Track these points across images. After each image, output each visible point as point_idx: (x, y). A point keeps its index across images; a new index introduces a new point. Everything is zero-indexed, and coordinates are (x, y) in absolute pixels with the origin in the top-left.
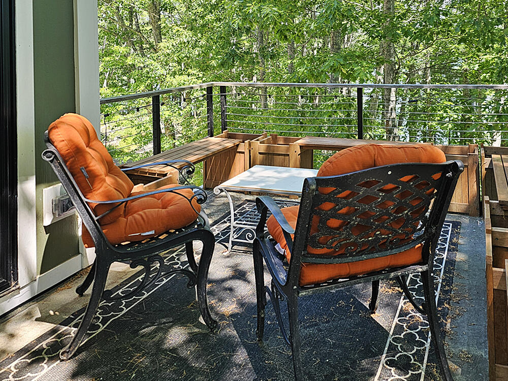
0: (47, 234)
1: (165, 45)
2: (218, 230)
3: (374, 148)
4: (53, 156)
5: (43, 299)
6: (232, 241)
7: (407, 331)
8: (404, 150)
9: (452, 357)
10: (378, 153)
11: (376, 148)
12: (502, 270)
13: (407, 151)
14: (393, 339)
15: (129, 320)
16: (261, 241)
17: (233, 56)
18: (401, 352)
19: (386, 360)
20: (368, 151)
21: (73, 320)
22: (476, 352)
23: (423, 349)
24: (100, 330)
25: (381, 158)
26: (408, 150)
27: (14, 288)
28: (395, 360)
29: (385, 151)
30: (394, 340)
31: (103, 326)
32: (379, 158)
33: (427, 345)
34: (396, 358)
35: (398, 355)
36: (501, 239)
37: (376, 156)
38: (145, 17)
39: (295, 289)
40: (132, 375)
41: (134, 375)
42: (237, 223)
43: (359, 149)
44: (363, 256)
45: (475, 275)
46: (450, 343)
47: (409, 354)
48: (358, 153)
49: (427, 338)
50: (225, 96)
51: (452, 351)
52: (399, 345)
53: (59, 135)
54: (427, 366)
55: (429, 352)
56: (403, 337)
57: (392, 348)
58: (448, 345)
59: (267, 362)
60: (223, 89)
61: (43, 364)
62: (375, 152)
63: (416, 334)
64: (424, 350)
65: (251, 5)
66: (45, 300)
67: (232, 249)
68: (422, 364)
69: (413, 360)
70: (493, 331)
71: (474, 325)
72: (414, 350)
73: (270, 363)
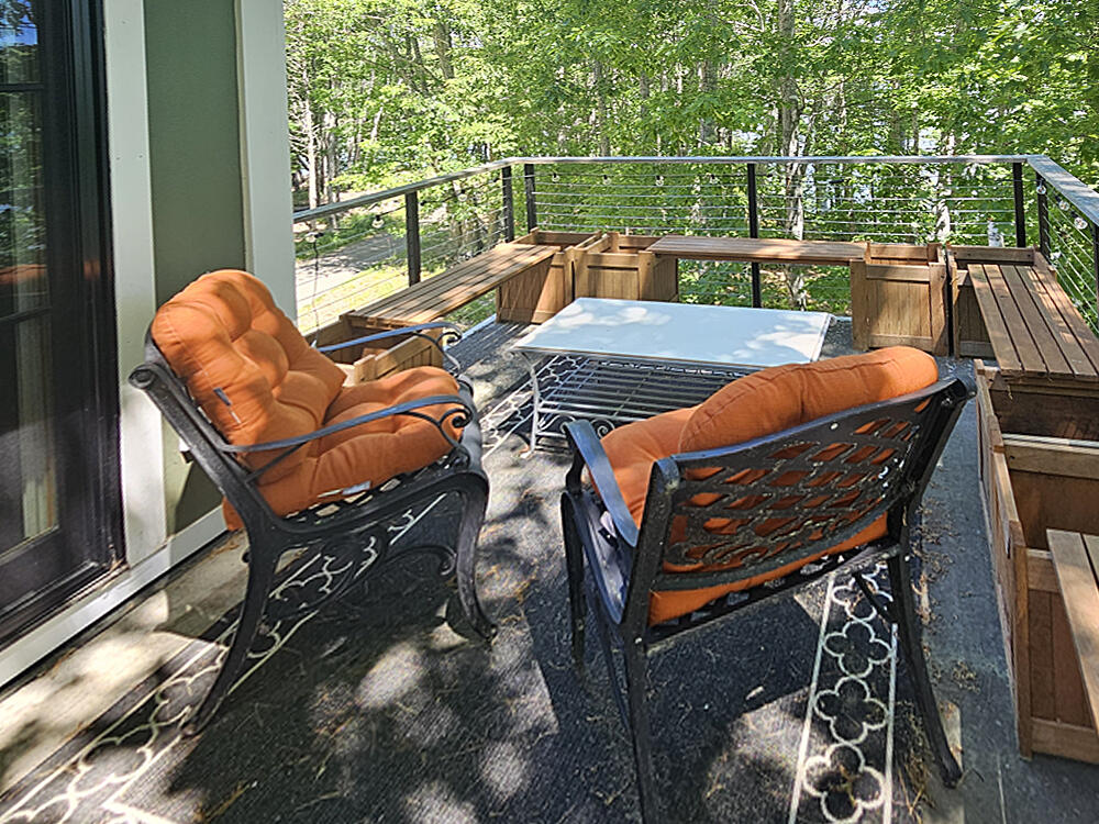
0: (188, 462)
1: (457, 83)
2: (516, 406)
3: (801, 377)
4: (153, 376)
5: (179, 577)
6: (537, 436)
7: (851, 619)
8: (862, 372)
9: (940, 680)
10: (809, 384)
11: (803, 374)
12: (1044, 554)
13: (867, 373)
14: (828, 643)
15: (332, 621)
16: (576, 500)
17: (556, 96)
18: (845, 675)
19: (818, 696)
20: (789, 386)
21: (225, 627)
22: (983, 665)
23: (885, 665)
24: (274, 649)
25: (816, 397)
26: (869, 370)
27: (115, 573)
28: (834, 696)
29: (823, 382)
30: (830, 643)
31: (282, 639)
32: (812, 398)
33: (892, 654)
34: (836, 692)
35: (840, 682)
36: (1019, 459)
37: (806, 393)
38: (427, 44)
39: (639, 643)
40: (319, 769)
41: (322, 770)
42: (545, 406)
43: (771, 381)
44: (778, 560)
45: (957, 479)
46: (933, 646)
47: (858, 677)
48: (767, 392)
49: (890, 635)
50: (533, 178)
51: (940, 666)
52: (841, 656)
53: (170, 332)
54: (896, 708)
55: (897, 671)
56: (845, 636)
57: (829, 666)
58: (930, 650)
59: (589, 719)
60: (529, 168)
61: (144, 749)
62: (802, 384)
63: (867, 625)
64: (888, 666)
65: (577, 29)
66: (183, 578)
67: (537, 444)
68: (886, 702)
69: (868, 694)
70: (1027, 661)
71: (970, 595)
72: (867, 666)
73: (596, 721)
